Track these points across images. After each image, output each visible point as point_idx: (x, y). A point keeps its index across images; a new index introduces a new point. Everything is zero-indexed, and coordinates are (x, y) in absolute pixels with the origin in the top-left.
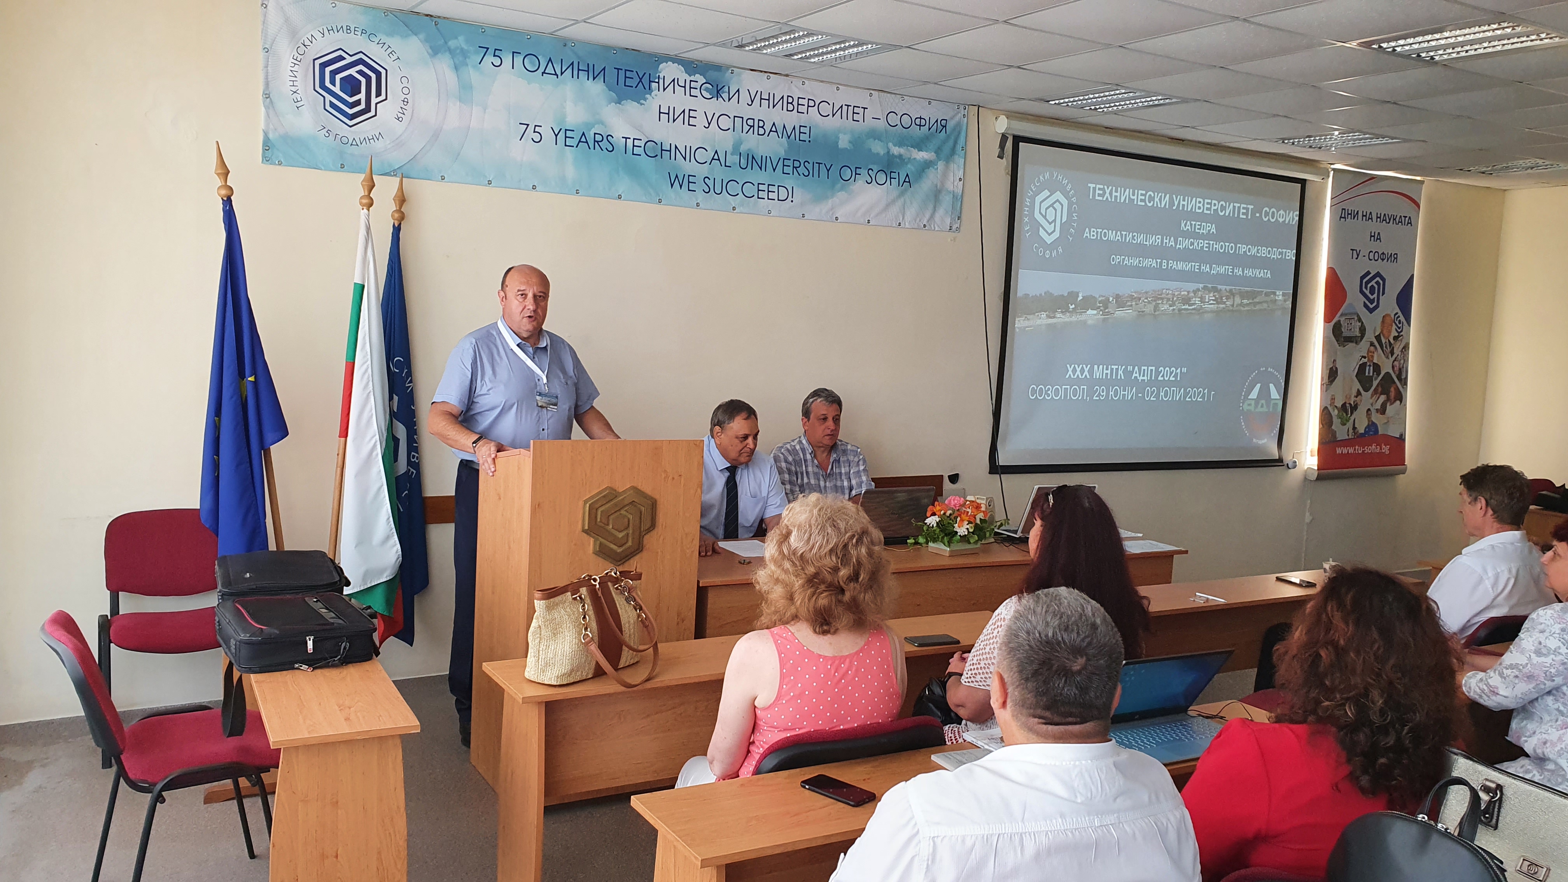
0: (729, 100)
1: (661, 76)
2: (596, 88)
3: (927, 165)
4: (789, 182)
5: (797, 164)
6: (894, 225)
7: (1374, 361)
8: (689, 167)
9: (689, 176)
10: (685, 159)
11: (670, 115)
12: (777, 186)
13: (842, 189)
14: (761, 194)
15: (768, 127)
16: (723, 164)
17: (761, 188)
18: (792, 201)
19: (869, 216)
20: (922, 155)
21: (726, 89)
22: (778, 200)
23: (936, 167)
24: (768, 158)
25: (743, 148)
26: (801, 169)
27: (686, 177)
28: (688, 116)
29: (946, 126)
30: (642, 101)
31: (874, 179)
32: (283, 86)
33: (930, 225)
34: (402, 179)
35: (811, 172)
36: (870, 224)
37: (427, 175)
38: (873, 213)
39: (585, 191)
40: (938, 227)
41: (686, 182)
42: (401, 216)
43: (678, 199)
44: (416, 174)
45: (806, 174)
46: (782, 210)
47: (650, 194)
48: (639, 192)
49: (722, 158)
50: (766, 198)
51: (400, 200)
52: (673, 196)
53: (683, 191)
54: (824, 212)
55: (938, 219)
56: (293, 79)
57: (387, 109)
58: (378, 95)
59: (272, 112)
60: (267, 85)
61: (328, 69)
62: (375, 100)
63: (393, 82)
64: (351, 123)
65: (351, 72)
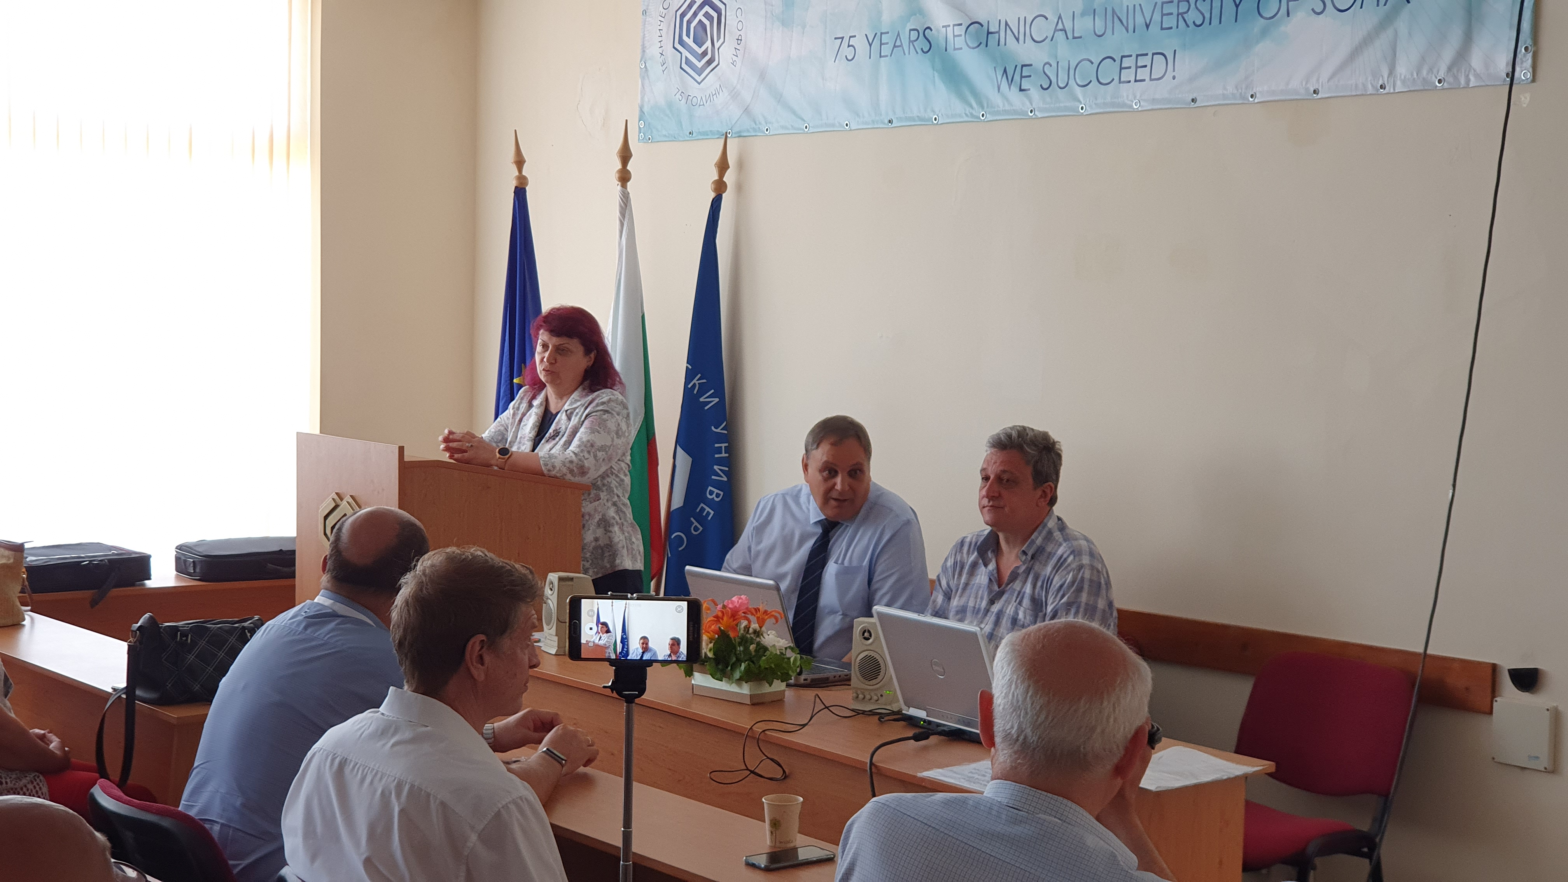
4: (1169, 43)
5: (1183, 7)
6: (1370, 90)
8: (1025, 52)
9: (1023, 66)
10: (1018, 40)
12: (1150, 55)
13: (1265, 32)
14: (1127, 75)
16: (1070, 36)
17: (1126, 62)
18: (1174, 78)
19: (1318, 80)
22: (1151, 80)
24: (1138, 7)
26: (1193, 16)
27: (1019, 68)
31: (1328, 3)
32: (654, 51)
33: (1456, 78)
34: (728, 140)
35: (1207, 16)
36: (1319, 96)
37: (755, 130)
38: (1325, 73)
39: (900, 119)
40: (1477, 76)
41: (1017, 77)
42: (720, 187)
43: (1007, 107)
44: (748, 131)
45: (1198, 23)
46: (1157, 96)
47: (971, 107)
48: (958, 107)
49: (1068, 25)
50: (1133, 79)
51: (723, 166)
52: (1001, 105)
53: (1013, 94)
54: (1230, 89)
55: (1476, 60)
56: (660, 39)
57: (726, 52)
58: (719, 38)
59: (646, 82)
60: (644, 51)
61: (686, 19)
62: (717, 45)
63: (731, 19)
64: (699, 79)
65: (700, 16)
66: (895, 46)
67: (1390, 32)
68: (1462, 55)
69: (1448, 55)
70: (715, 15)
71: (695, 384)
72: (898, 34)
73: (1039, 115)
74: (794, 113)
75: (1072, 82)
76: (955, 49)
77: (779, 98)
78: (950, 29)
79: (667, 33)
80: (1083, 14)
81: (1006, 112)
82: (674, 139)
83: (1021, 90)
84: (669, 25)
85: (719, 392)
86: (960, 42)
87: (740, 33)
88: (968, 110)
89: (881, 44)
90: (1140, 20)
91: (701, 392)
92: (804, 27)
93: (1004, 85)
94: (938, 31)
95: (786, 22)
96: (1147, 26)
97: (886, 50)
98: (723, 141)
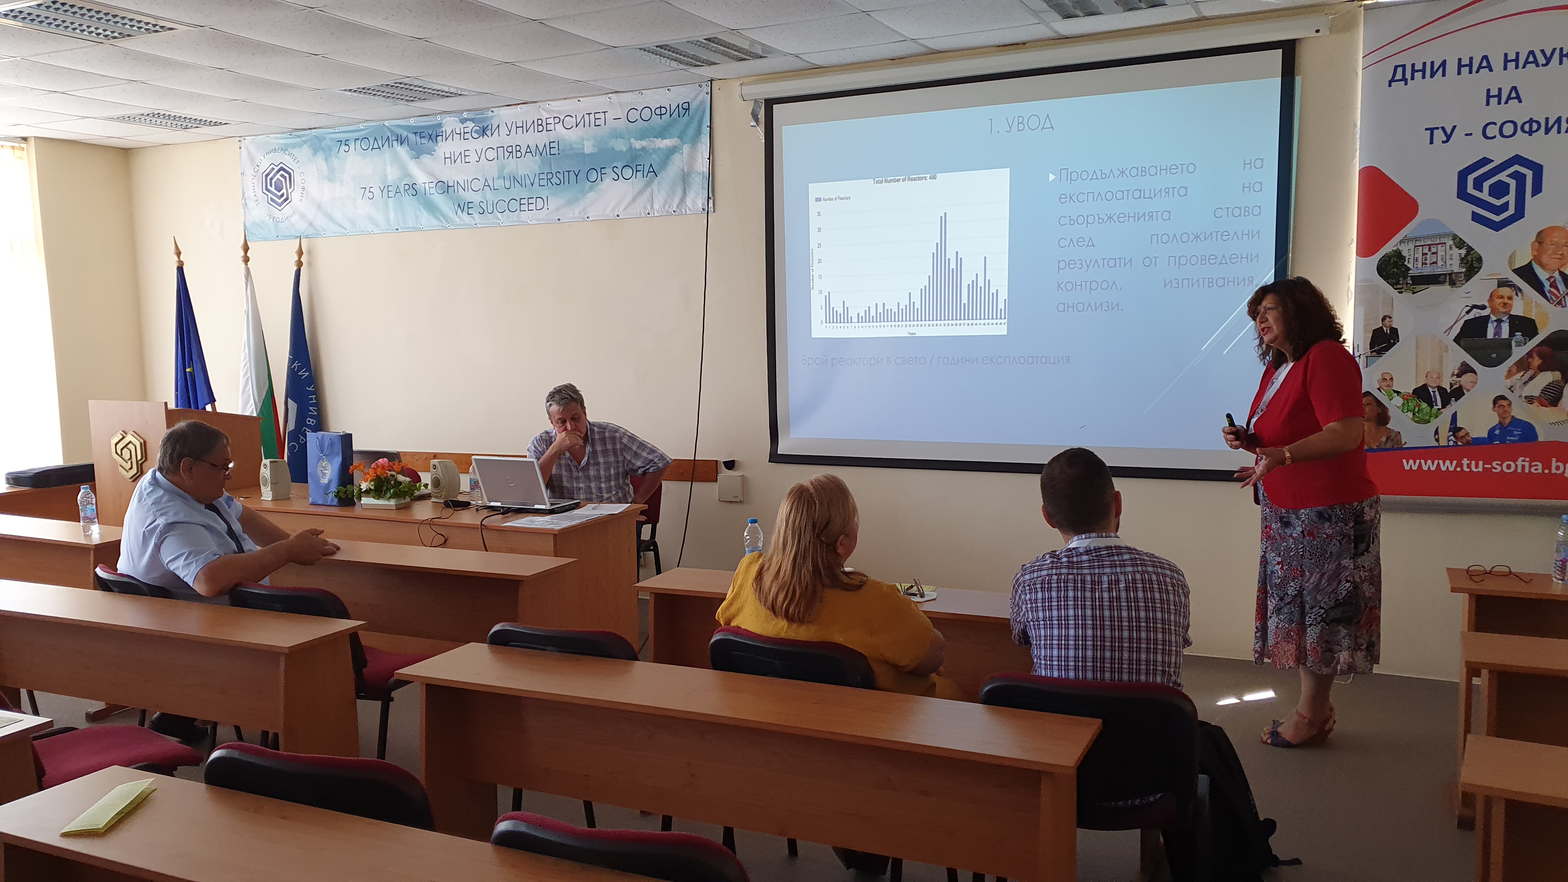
0: (492, 135)
1: (444, 130)
2: (402, 151)
3: (672, 151)
4: (544, 193)
5: (550, 176)
6: (643, 215)
7: (1511, 313)
8: (469, 196)
9: (468, 203)
10: (464, 190)
11: (451, 159)
12: (535, 198)
13: (591, 189)
14: (523, 207)
15: (523, 151)
16: (492, 189)
17: (523, 201)
18: (548, 209)
19: (619, 211)
20: (667, 143)
21: (490, 127)
22: (537, 210)
23: (681, 152)
24: (526, 175)
25: (506, 172)
26: (555, 180)
27: (466, 204)
28: (464, 155)
29: (689, 109)
30: (433, 153)
31: (620, 175)
32: (250, 193)
33: (680, 210)
34: (302, 240)
35: (562, 180)
36: (619, 218)
37: (317, 234)
38: (622, 207)
39: (402, 228)
40: (690, 209)
41: (466, 208)
42: (300, 264)
43: (462, 223)
44: (312, 235)
45: (559, 183)
46: (540, 217)
47: (443, 223)
48: (435, 222)
49: (491, 185)
50: (527, 210)
51: (300, 253)
52: (458, 221)
53: (465, 216)
54: (576, 214)
55: (689, 202)
56: (254, 188)
57: (295, 195)
58: (290, 188)
59: (246, 210)
60: (243, 194)
61: (269, 178)
62: (290, 191)
63: (297, 177)
64: (280, 208)
65: (278, 176)
66: (396, 192)
67: (650, 189)
68: (682, 200)
69: (677, 200)
70: (287, 176)
71: (295, 367)
72: (398, 187)
73: (479, 226)
74: (340, 225)
75: (495, 211)
76: (430, 194)
77: (330, 218)
78: (427, 185)
79: (258, 184)
80: (498, 179)
81: (461, 225)
82: (267, 240)
83: (468, 214)
84: (258, 182)
85: (309, 369)
86: (433, 191)
87: (303, 185)
88: (440, 224)
89: (388, 191)
90: (528, 182)
91: (299, 370)
92: (342, 182)
93: (459, 211)
94: (420, 185)
95: (331, 180)
96: (532, 185)
97: (391, 194)
98: (298, 240)
